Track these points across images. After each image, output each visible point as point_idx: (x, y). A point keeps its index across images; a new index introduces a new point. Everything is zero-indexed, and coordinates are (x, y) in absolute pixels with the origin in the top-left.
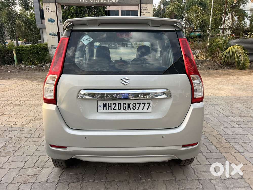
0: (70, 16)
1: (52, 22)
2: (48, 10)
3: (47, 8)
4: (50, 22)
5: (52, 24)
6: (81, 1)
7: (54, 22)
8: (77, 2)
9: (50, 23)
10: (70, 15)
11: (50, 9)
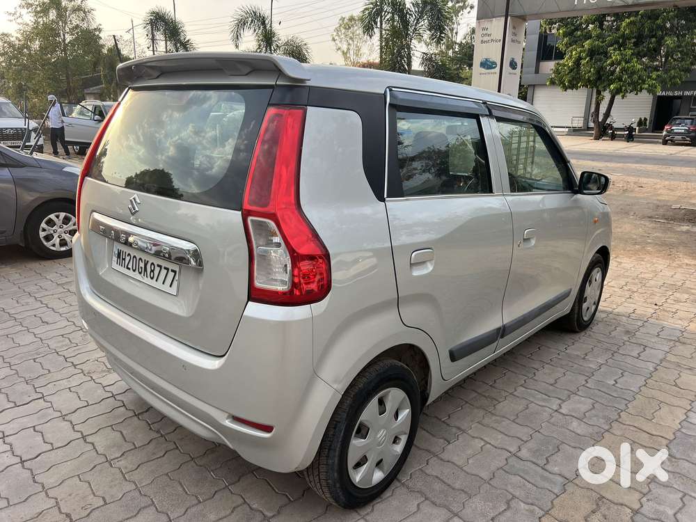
0: (616, 46)
1: (488, 69)
2: (486, 39)
3: (485, 32)
4: (484, 67)
5: (489, 73)
6: (576, 3)
7: (495, 68)
8: (564, 6)
9: (483, 70)
10: (617, 42)
11: (489, 35)
